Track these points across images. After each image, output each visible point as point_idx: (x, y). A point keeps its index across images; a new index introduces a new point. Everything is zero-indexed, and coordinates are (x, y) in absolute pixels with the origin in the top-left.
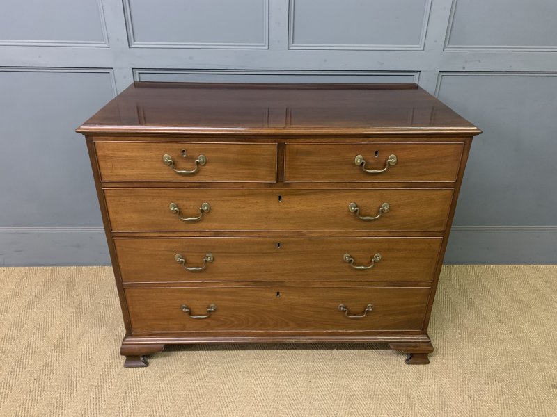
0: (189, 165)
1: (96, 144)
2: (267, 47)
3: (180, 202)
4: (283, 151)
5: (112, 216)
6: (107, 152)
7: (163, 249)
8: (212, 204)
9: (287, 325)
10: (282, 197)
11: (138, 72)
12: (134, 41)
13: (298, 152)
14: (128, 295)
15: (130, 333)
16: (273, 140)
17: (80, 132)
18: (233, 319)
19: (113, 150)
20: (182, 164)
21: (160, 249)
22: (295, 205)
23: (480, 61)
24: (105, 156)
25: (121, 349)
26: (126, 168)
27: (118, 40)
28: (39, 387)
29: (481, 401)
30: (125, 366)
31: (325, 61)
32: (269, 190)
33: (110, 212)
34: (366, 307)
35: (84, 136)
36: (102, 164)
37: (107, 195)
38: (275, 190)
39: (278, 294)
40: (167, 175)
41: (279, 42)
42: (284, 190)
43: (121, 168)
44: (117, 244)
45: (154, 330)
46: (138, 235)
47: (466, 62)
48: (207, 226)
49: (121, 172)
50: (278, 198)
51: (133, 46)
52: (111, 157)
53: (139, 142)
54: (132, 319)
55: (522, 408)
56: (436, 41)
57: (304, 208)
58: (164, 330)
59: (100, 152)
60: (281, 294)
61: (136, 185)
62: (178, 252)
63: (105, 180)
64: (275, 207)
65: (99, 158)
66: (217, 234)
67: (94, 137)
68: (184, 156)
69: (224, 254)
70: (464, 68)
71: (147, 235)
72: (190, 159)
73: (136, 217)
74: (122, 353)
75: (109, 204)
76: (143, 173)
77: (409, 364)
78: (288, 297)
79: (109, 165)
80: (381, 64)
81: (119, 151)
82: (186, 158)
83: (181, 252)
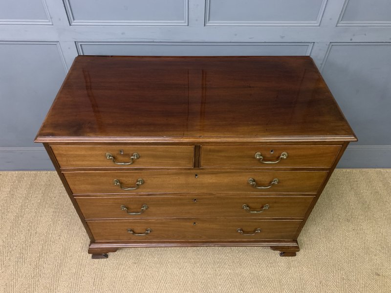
0: (126, 159)
1: (52, 147)
2: (186, 24)
3: (121, 179)
4: (199, 151)
6: (61, 152)
7: (111, 203)
8: (144, 179)
9: (201, 237)
10: (198, 175)
11: (80, 44)
12: (74, 20)
13: (211, 151)
15: (93, 241)
16: (191, 144)
18: (163, 235)
19: (66, 151)
20: (121, 158)
21: (109, 203)
22: (208, 179)
23: (365, 35)
24: (60, 154)
25: (89, 250)
26: (78, 161)
27: (60, 19)
28: (37, 274)
30: (92, 258)
32: (188, 172)
33: (69, 184)
34: (256, 230)
35: (42, 144)
36: (58, 158)
37: (66, 176)
38: (194, 172)
39: (194, 223)
40: (110, 165)
41: (197, 20)
42: (198, 172)
43: (74, 161)
44: (78, 201)
46: (92, 196)
47: (354, 35)
48: (143, 191)
49: (74, 163)
50: (195, 175)
51: (73, 24)
52: (65, 155)
53: (85, 146)
54: (94, 236)
56: (331, 19)
57: (214, 181)
59: (56, 152)
60: (196, 223)
61: (87, 170)
62: (121, 204)
63: (63, 168)
64: (192, 180)
65: (56, 155)
66: (149, 195)
67: (50, 144)
68: (122, 153)
69: (156, 205)
70: (351, 40)
72: (127, 156)
73: (89, 187)
74: (89, 253)
75: (68, 180)
76: (91, 163)
77: (282, 256)
78: (202, 225)
79: (64, 159)
80: (282, 37)
81: (71, 151)
82: (123, 155)
83: (125, 204)
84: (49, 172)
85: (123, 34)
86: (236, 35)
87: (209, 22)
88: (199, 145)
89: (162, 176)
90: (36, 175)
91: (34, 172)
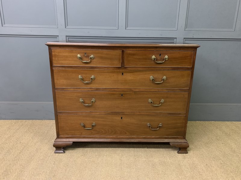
0: (87, 59)
1: (52, 50)
2: (117, 29)
3: (83, 75)
4: (124, 54)
5: (55, 81)
7: (75, 96)
8: (95, 76)
9: (126, 133)
10: (124, 74)
11: (68, 37)
12: (67, 26)
13: (130, 54)
14: (59, 118)
15: (58, 137)
16: (120, 49)
17: (46, 45)
18: (102, 130)
19: (58, 53)
20: (85, 59)
21: (74, 96)
22: (129, 77)
23: (199, 34)
24: (55, 55)
25: (54, 144)
26: (63, 60)
27: (61, 25)
28: (17, 159)
29: (211, 166)
30: (55, 153)
32: (118, 70)
33: (55, 79)
34: (159, 125)
35: (48, 47)
36: (53, 58)
37: (54, 71)
38: (121, 70)
39: (122, 118)
40: (79, 64)
41: (122, 26)
42: (124, 70)
43: (61, 60)
45: (68, 135)
46: (65, 89)
47: (194, 35)
48: (94, 86)
49: (61, 62)
50: (122, 74)
51: (67, 28)
52: (57, 55)
53: (67, 49)
54: (60, 130)
55: (230, 169)
56: (181, 27)
57: (132, 78)
58: (73, 135)
59: (53, 53)
60: (123, 118)
61: (66, 67)
62: (81, 98)
63: (54, 65)
64: (120, 77)
65: (53, 56)
66: (97, 89)
67: (51, 47)
69: (100, 99)
70: (193, 37)
71: (69, 89)
72: (88, 56)
73: (65, 82)
74: (54, 146)
75: (55, 75)
76: (69, 62)
77: (178, 153)
78: (126, 120)
79: (56, 59)
80: (161, 35)
81: (61, 53)
82: (86, 56)
83: (82, 97)
85: (88, 32)
86: (140, 34)
88: (124, 49)
89: (105, 74)
91: (25, 120)
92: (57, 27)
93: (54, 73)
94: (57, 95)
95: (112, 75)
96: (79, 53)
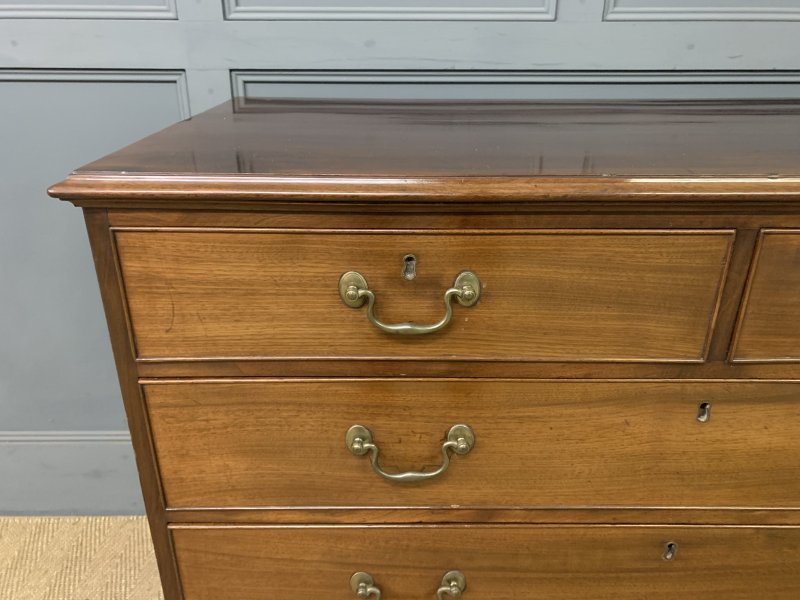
0: (422, 306)
1: (121, 238)
2: (551, 16)
3: (380, 422)
4: (749, 257)
5: (167, 465)
6: (155, 266)
7: (316, 558)
8: (481, 429)
10: (710, 407)
11: (242, 78)
12: (237, 4)
16: (721, 218)
17: (63, 197)
19: (176, 260)
20: (401, 304)
21: (308, 558)
24: (148, 278)
26: (217, 319)
31: (691, 47)
32: (673, 385)
33: (161, 454)
35: (80, 210)
36: (137, 304)
37: (153, 400)
38: (696, 385)
40: (347, 339)
42: (718, 385)
43: (201, 319)
44: (180, 544)
49: (199, 330)
50: (696, 408)
51: (233, 16)
52: (169, 282)
53: (265, 231)
57: (776, 441)
59: (132, 266)
61: (246, 370)
62: (359, 567)
63: (148, 355)
64: (679, 432)
65: (131, 285)
66: (485, 516)
68: (410, 276)
69: (499, 574)
71: (272, 517)
72: (430, 285)
73: (239, 468)
75: (158, 427)
76: (270, 331)
79: (163, 305)
81: (197, 261)
82: (414, 283)
83: (373, 566)
84: (84, 520)
85: (370, 44)
87: (616, 9)
88: (756, 221)
89: (557, 410)
90: (41, 528)
91: (38, 520)
92: (171, 15)
93: (153, 412)
94: (182, 555)
95: (620, 420)
96: (354, 260)
